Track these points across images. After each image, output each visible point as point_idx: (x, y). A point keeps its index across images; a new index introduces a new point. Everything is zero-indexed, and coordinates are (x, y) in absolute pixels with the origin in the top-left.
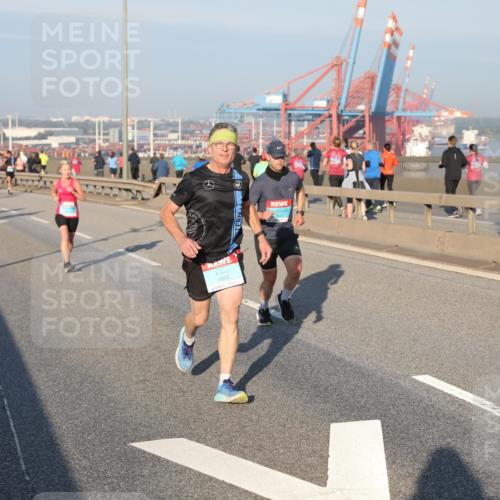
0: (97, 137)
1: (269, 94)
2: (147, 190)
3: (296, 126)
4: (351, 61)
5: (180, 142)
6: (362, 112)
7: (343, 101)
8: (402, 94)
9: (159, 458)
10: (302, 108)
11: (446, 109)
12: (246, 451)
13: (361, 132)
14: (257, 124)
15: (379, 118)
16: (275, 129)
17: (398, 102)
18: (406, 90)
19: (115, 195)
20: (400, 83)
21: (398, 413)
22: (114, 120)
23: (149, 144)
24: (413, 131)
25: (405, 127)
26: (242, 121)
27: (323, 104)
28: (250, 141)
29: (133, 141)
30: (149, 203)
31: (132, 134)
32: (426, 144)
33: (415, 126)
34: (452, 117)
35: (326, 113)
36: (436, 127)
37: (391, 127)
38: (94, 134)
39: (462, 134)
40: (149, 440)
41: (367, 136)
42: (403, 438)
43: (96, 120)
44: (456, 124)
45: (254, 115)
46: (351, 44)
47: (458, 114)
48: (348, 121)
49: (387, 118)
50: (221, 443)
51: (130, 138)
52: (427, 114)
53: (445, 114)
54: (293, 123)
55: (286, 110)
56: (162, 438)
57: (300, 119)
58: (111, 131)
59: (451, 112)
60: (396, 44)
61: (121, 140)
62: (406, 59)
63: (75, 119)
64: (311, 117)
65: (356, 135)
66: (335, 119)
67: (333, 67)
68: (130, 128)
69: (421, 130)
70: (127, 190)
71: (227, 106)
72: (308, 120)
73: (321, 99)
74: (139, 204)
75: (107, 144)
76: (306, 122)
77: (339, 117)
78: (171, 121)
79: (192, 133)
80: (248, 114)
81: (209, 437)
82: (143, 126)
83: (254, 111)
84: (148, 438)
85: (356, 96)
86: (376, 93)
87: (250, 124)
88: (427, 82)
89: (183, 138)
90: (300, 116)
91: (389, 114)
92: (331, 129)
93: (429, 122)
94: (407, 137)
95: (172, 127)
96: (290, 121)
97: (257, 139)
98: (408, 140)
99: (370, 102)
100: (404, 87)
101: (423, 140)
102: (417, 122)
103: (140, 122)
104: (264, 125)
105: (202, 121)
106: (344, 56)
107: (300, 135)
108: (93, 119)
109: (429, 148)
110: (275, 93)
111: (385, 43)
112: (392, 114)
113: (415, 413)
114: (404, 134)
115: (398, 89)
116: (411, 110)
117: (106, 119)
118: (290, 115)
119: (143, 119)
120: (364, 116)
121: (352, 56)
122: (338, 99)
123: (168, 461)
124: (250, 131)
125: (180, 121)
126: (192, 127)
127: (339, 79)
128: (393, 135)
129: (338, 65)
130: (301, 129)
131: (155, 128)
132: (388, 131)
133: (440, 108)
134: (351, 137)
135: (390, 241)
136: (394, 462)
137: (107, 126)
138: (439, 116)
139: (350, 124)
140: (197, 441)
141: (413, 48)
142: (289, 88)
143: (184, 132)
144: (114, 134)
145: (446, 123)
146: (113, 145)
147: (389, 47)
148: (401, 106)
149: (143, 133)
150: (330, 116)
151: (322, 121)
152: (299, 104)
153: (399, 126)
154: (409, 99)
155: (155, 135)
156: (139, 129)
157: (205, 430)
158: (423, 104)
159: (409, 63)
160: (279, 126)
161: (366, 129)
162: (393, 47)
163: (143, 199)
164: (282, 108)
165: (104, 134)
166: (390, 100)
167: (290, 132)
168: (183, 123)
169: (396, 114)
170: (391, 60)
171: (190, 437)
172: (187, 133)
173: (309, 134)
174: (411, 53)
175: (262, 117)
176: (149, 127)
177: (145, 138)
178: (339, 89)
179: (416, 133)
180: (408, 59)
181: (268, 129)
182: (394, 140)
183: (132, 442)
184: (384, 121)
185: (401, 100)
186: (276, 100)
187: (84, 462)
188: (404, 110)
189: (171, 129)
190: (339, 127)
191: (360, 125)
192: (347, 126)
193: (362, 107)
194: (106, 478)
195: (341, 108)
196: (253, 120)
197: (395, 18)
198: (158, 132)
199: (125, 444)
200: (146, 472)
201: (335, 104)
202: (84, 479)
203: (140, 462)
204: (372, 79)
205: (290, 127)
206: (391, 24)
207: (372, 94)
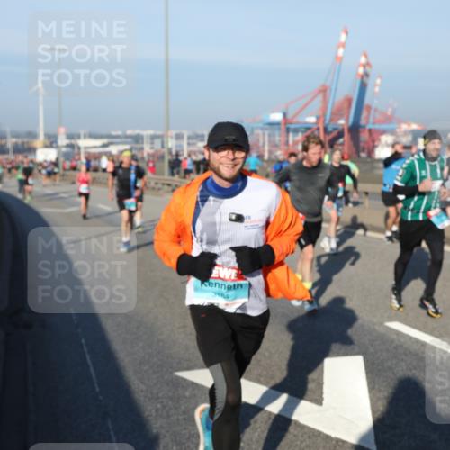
0: (145, 146)
3: (293, 136)
4: (333, 88)
6: (342, 125)
7: (328, 117)
8: (372, 112)
9: (197, 384)
10: (298, 123)
11: (405, 123)
12: (262, 379)
13: (342, 140)
14: (264, 134)
15: (355, 129)
18: (376, 110)
19: (159, 189)
23: (183, 151)
24: (380, 139)
25: (374, 136)
26: (253, 134)
27: (313, 119)
28: (259, 147)
31: (172, 144)
34: (410, 129)
35: (315, 127)
36: (397, 136)
37: (364, 137)
38: (143, 143)
40: (189, 370)
41: (346, 143)
43: (144, 133)
45: (262, 129)
46: (333, 75)
47: (414, 127)
48: (331, 132)
49: (361, 130)
53: (404, 127)
54: (290, 134)
55: (285, 124)
56: (199, 369)
57: (296, 131)
58: (155, 140)
59: (409, 125)
60: (367, 75)
61: (163, 147)
62: (375, 85)
63: (129, 132)
64: (304, 130)
65: (338, 142)
67: (320, 91)
68: (169, 139)
69: (387, 139)
72: (302, 132)
73: (311, 116)
76: (300, 133)
78: (199, 133)
80: (257, 128)
82: (179, 137)
83: (261, 125)
84: (189, 368)
85: (338, 113)
86: (353, 111)
87: (258, 135)
90: (297, 128)
91: (361, 127)
93: (393, 132)
94: (376, 143)
96: (288, 133)
97: (264, 146)
98: (377, 147)
99: (348, 119)
100: (373, 107)
102: (384, 132)
103: (176, 134)
104: (270, 136)
106: (328, 83)
107: (296, 143)
111: (357, 74)
112: (365, 126)
114: (373, 141)
115: (369, 108)
117: (151, 132)
118: (288, 128)
119: (178, 132)
120: (343, 129)
122: (324, 115)
123: (203, 386)
124: (258, 140)
125: (205, 133)
127: (325, 101)
128: (367, 143)
129: (324, 91)
130: (298, 139)
131: (189, 138)
132: (362, 139)
133: (400, 122)
137: (153, 138)
138: (400, 128)
139: (333, 135)
141: (381, 77)
142: (288, 108)
144: (158, 143)
145: (406, 133)
147: (362, 77)
148: (371, 120)
149: (179, 142)
152: (295, 120)
154: (378, 116)
155: (189, 144)
156: (176, 139)
158: (388, 119)
159: (377, 89)
160: (280, 136)
161: (345, 138)
162: (365, 77)
164: (282, 123)
166: (362, 117)
167: (288, 140)
169: (368, 127)
170: (363, 87)
174: (379, 81)
175: (266, 129)
176: (183, 138)
177: (181, 146)
178: (324, 109)
179: (383, 141)
181: (272, 139)
182: (366, 146)
184: (359, 133)
185: (371, 116)
186: (278, 117)
188: (374, 123)
190: (325, 138)
191: (341, 135)
192: (331, 136)
193: (342, 122)
194: (158, 398)
195: (327, 122)
196: (260, 132)
197: (366, 56)
198: (191, 141)
199: (171, 373)
200: (187, 394)
201: (322, 119)
202: (142, 398)
203: (183, 387)
204: (349, 101)
205: (288, 136)
206: (363, 60)
207: (349, 113)
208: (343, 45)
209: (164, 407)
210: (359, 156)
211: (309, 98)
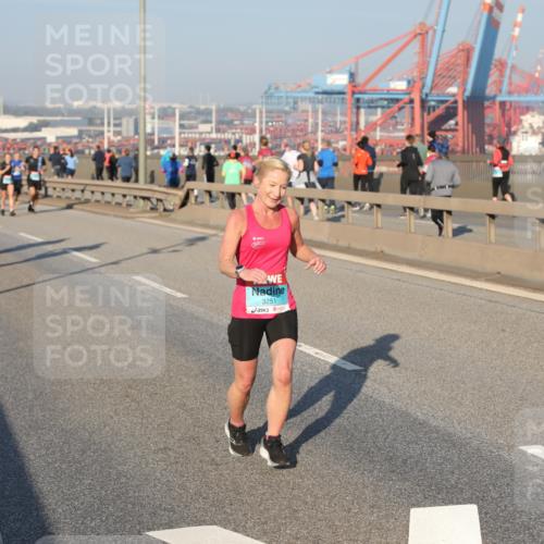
0: (106, 128)
1: (330, 72)
2: (170, 198)
3: (366, 115)
4: (439, 29)
5: (214, 135)
6: (454, 95)
7: (429, 82)
8: (507, 72)
10: (375, 91)
13: (452, 122)
14: (315, 112)
15: (476, 103)
16: (339, 118)
17: (501, 82)
18: (513, 67)
19: (129, 206)
20: (504, 57)
22: (127, 106)
23: (173, 138)
24: (521, 121)
25: (510, 115)
26: (295, 109)
27: (402, 85)
28: (305, 135)
29: (152, 134)
30: (173, 215)
31: (151, 125)
32: (539, 139)
33: (523, 114)
35: (406, 97)
37: (492, 116)
38: (103, 124)
41: (460, 127)
43: (105, 106)
45: (312, 101)
48: (434, 108)
49: (487, 104)
51: (149, 130)
52: (540, 98)
54: (362, 111)
55: (353, 93)
57: (372, 106)
58: (124, 121)
60: (499, 6)
61: (136, 132)
64: (385, 103)
65: (446, 126)
66: (417, 105)
67: (415, 36)
68: (148, 117)
69: (532, 120)
70: (144, 198)
71: (277, 88)
72: (382, 107)
73: (399, 79)
74: (160, 217)
75: (119, 138)
76: (379, 110)
77: (423, 102)
78: (203, 107)
79: (230, 124)
80: (303, 99)
82: (166, 114)
83: (311, 95)
85: (445, 74)
86: (472, 71)
87: (306, 111)
88: (540, 56)
89: (218, 131)
90: (372, 101)
91: (489, 99)
92: (413, 119)
94: (513, 129)
95: (204, 116)
96: (358, 108)
97: (315, 132)
98: (515, 133)
99: (464, 83)
100: (510, 63)
101: (534, 133)
102: (527, 109)
103: (161, 110)
104: (324, 113)
105: (242, 108)
107: (371, 127)
108: (100, 105)
110: (339, 72)
111: (484, 4)
112: (494, 98)
114: (509, 126)
115: (502, 65)
116: (519, 94)
118: (358, 100)
119: (165, 105)
120: (456, 102)
121: (441, 22)
122: (423, 79)
124: (306, 121)
125: (214, 108)
126: (230, 116)
127: (424, 51)
128: (495, 126)
129: (422, 34)
130: (373, 118)
131: (182, 117)
132: (488, 120)
134: (440, 129)
135: (490, 267)
137: (119, 116)
139: (438, 112)
140: (234, 530)
141: (523, 11)
142: (357, 65)
143: (219, 122)
144: (127, 127)
146: (127, 139)
147: (491, 10)
148: (505, 87)
149: (166, 124)
150: (411, 101)
151: (401, 109)
152: (369, 87)
153: (503, 115)
154: (516, 79)
155: (181, 126)
156: (160, 118)
158: (535, 85)
159: (517, 31)
160: (343, 114)
161: (459, 118)
162: (496, 11)
163: (165, 210)
164: (348, 90)
165: (115, 125)
166: (491, 79)
167: (358, 123)
168: (218, 111)
169: (499, 99)
171: (225, 524)
172: (223, 124)
173: (384, 125)
174: (520, 17)
175: (321, 102)
176: (174, 115)
177: (170, 130)
178: (423, 66)
179: (525, 124)
180: (515, 25)
181: (329, 118)
182: (495, 133)
183: (149, 530)
184: (483, 108)
185: (506, 81)
186: (340, 80)
188: (510, 93)
189: (202, 118)
190: (422, 116)
191: (450, 113)
192: (434, 115)
193: (453, 90)
195: (426, 90)
196: (309, 107)
198: (185, 122)
204: (468, 52)
205: (358, 114)
207: (466, 73)
210: (483, 150)
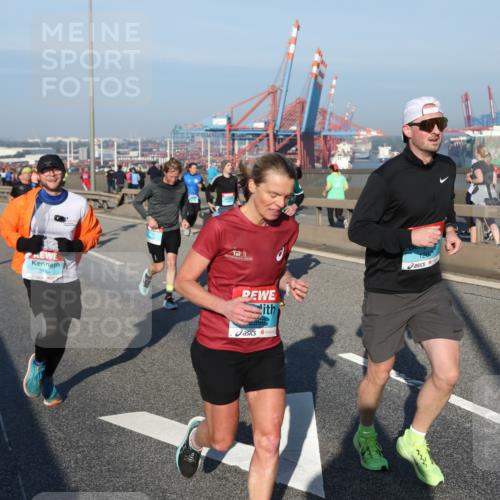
0: (68, 155)
1: (215, 117)
2: (112, 200)
3: (239, 144)
4: (284, 89)
5: (140, 159)
6: (294, 131)
7: (278, 123)
8: (328, 117)
9: (124, 429)
10: (244, 129)
11: (364, 129)
13: (294, 149)
14: (206, 142)
15: (309, 136)
16: (221, 147)
17: (324, 123)
18: (331, 114)
20: (325, 107)
21: (327, 386)
22: (83, 140)
23: (113, 161)
24: (337, 148)
25: (330, 143)
26: (193, 141)
27: (261, 125)
28: (200, 157)
29: (99, 158)
30: (113, 211)
31: (98, 152)
32: (348, 159)
33: (339, 143)
34: (369, 136)
35: (264, 133)
36: (356, 144)
37: (319, 144)
38: (66, 152)
39: (377, 149)
40: (115, 413)
41: (299, 152)
42: (331, 407)
43: (67, 140)
44: (373, 142)
45: (203, 135)
46: (284, 75)
47: (374, 133)
48: (282, 139)
49: (315, 137)
50: (177, 415)
51: (97, 155)
52: (348, 133)
53: (363, 133)
54: (236, 142)
55: (230, 130)
56: (127, 412)
57: (242, 138)
58: (80, 149)
59: (368, 132)
60: (321, 75)
61: (89, 157)
62: (330, 88)
63: (49, 140)
64: (251, 137)
65: (290, 151)
66: (271, 138)
67: (269, 94)
68: (96, 147)
69: (344, 147)
70: (94, 200)
71: (180, 128)
72: (249, 139)
73: (260, 121)
74: (105, 212)
75: (77, 161)
76: (247, 141)
77: (275, 136)
78: (132, 140)
79: (150, 151)
80: (198, 134)
81: (167, 410)
82: (108, 145)
83: (203, 132)
85: (289, 118)
86: (306, 115)
87: (200, 142)
88: (348, 106)
89: (143, 155)
90: (243, 135)
91: (316, 134)
92: (269, 146)
93: (350, 140)
94: (332, 152)
95: (133, 146)
96: (233, 140)
97: (206, 156)
98: (333, 156)
99: (301, 124)
100: (329, 110)
101: (345, 155)
102: (341, 140)
103: (105, 142)
104: (212, 143)
105: (158, 141)
106: (278, 85)
107: (242, 152)
108: (64, 140)
109: (351, 162)
110: (221, 117)
111: (312, 73)
112: (320, 133)
113: (341, 385)
114: (329, 151)
115: (324, 112)
116: (335, 130)
117: (76, 140)
118: (233, 135)
119: (108, 139)
120: (296, 136)
121: (285, 84)
122: (274, 121)
123: (131, 431)
124: (200, 149)
125: (139, 141)
126: (150, 146)
127: (275, 103)
128: (321, 151)
129: (273, 92)
130: (244, 147)
131: (119, 147)
132: (316, 148)
133: (359, 128)
134: (286, 154)
135: (319, 241)
136: (324, 427)
137: (77, 146)
138: (359, 135)
139: (285, 142)
140: (157, 414)
141: (336, 78)
142: (232, 112)
143: (143, 150)
144: (83, 153)
145: (365, 141)
146: (83, 162)
147: (316, 77)
148: (326, 127)
149: (108, 151)
150: (268, 135)
151: (261, 140)
152: (240, 126)
153: (326, 144)
154: (333, 121)
155: (118, 153)
156: (104, 147)
157: (164, 404)
158: (345, 125)
159: (333, 91)
160: (224, 144)
161: (298, 146)
162: (319, 78)
163: (108, 208)
164: (227, 129)
165: (75, 153)
166: (317, 122)
167: (233, 149)
168: (142, 143)
169: (323, 134)
170: (317, 88)
171: (150, 410)
172: (146, 151)
173: (250, 151)
174: (334, 82)
175: (209, 136)
176: (113, 146)
177: (111, 156)
178: (275, 113)
179: (340, 150)
180: (331, 87)
181: (215, 147)
182: (321, 156)
183: (101, 415)
184: (313, 140)
185: (327, 122)
186: (221, 122)
187: (60, 434)
188: (330, 130)
189: (132, 147)
190: (275, 146)
191: (293, 143)
192: (282, 144)
193: (294, 128)
194: (79, 447)
195: (277, 128)
196: (202, 140)
197: (320, 53)
198: (121, 150)
199: (95, 418)
200: (113, 441)
201: (271, 126)
202: (59, 449)
203: (107, 433)
204: (302, 104)
205: (233, 144)
206: (317, 58)
207: (302, 117)
208: (295, 41)
209: (85, 457)
210: (313, 166)
211: (257, 100)
